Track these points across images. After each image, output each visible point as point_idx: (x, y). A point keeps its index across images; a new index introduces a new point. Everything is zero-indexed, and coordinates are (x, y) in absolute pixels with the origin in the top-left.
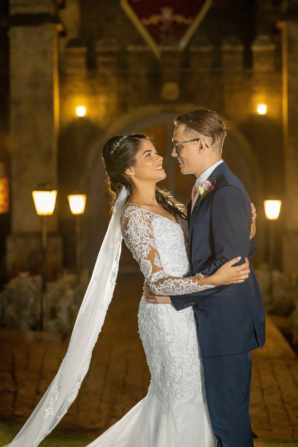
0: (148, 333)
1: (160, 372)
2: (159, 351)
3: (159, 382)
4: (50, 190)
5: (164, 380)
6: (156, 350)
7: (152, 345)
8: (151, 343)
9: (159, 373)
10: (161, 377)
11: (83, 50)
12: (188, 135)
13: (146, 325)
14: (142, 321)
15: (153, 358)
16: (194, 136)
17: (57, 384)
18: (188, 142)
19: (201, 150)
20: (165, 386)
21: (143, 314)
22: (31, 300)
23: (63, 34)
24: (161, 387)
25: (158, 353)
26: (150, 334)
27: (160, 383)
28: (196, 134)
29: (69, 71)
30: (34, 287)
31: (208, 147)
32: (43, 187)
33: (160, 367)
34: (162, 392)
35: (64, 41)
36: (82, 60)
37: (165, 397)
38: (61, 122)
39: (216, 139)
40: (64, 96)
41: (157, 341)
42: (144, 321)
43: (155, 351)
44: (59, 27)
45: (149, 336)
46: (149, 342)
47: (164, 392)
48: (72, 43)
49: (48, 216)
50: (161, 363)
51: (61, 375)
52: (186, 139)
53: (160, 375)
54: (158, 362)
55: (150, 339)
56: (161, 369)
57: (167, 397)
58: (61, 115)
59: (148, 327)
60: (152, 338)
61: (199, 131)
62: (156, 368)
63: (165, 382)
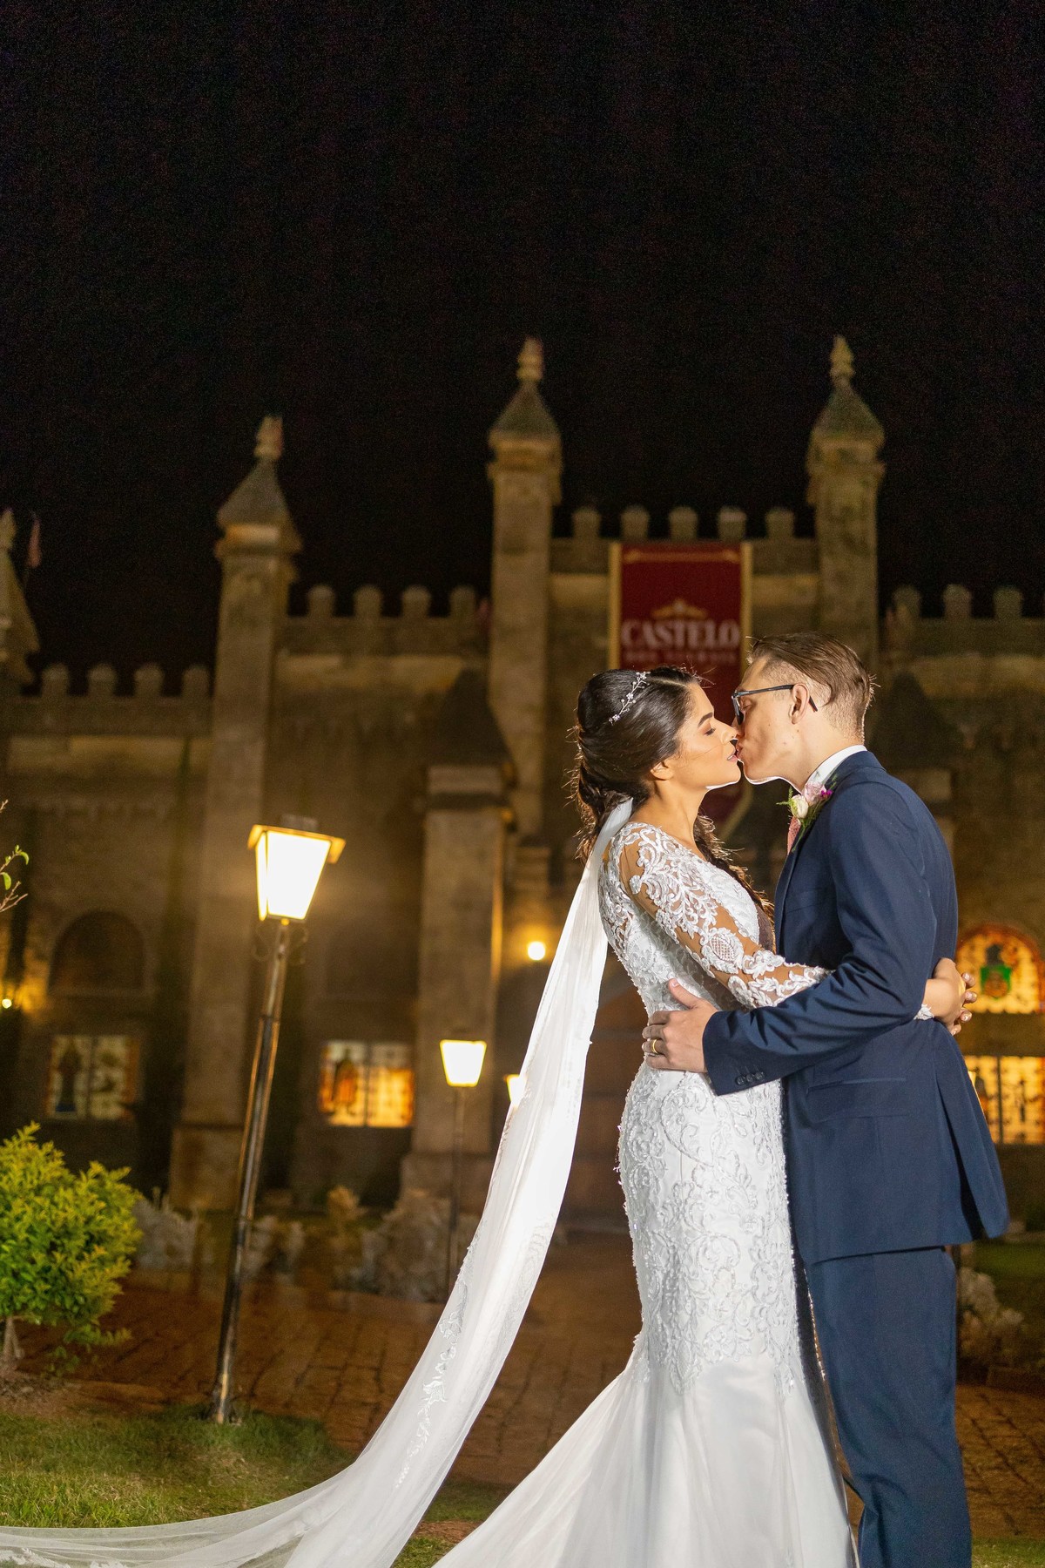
0: (645, 1164)
1: (664, 1283)
2: (672, 1216)
3: (657, 1313)
4: (473, 1039)
5: (671, 1303)
6: (662, 1214)
7: (651, 1197)
8: (651, 1192)
9: (661, 1283)
10: (663, 1297)
11: (544, 852)
12: (772, 674)
13: (643, 1141)
14: (633, 1134)
15: (649, 1238)
16: (785, 676)
17: (456, 1313)
18: (767, 690)
19: (797, 713)
20: (674, 1321)
21: (639, 1114)
22: (430, 1244)
23: (511, 828)
24: (662, 1325)
25: (666, 1220)
26: (650, 1166)
27: (658, 1316)
28: (790, 671)
29: (521, 885)
30: (435, 1219)
31: (815, 709)
32: (461, 1034)
33: (666, 1266)
34: (664, 1341)
35: (514, 839)
36: (541, 869)
37: (669, 1355)
38: (503, 968)
39: (841, 696)
40: (509, 926)
41: (670, 1186)
42: (641, 1133)
43: (659, 1216)
44: (507, 815)
45: (647, 1174)
46: (644, 1190)
47: (669, 1340)
48: (528, 841)
49: (467, 1089)
50: (671, 1251)
51: (466, 1289)
52: (764, 683)
53: (663, 1290)
54: (665, 1249)
55: (648, 1182)
56: (668, 1272)
57: (675, 1354)
58: (504, 956)
59: (648, 1146)
60: (657, 1179)
61: (802, 666)
62: (654, 1268)
63: (674, 1310)
